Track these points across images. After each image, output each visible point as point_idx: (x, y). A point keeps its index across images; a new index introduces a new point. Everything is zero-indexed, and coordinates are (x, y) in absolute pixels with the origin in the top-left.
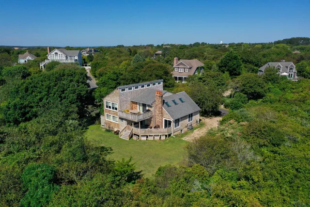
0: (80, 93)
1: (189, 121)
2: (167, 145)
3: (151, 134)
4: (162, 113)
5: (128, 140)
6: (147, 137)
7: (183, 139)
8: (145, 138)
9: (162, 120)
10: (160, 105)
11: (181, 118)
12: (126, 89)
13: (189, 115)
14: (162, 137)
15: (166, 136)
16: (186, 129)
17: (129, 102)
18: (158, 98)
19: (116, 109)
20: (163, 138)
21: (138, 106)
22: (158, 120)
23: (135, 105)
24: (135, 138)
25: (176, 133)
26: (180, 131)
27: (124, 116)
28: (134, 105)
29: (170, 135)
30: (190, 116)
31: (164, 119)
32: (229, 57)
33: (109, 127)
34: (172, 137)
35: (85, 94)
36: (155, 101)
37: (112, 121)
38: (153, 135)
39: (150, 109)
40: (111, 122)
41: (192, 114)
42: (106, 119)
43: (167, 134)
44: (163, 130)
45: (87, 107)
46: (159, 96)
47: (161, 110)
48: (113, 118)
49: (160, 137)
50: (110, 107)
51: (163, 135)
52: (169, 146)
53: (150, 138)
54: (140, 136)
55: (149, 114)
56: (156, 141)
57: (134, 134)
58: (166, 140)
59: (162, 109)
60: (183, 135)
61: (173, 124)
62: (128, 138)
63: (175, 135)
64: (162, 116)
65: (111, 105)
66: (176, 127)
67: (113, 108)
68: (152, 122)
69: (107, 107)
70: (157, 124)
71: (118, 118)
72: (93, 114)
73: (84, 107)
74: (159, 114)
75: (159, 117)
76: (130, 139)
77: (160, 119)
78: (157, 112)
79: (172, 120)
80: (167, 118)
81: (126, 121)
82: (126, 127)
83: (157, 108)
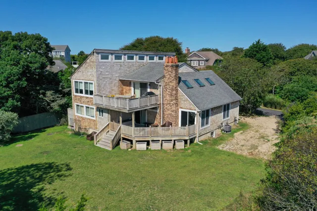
0: (28, 66)
1: (224, 117)
2: (191, 159)
3: (155, 139)
4: (176, 99)
5: (110, 149)
6: (148, 144)
7: (220, 147)
8: (143, 146)
9: (176, 112)
10: (174, 83)
11: (212, 109)
12: (110, 56)
13: (225, 106)
14: (177, 143)
15: (186, 141)
16: (219, 131)
17: (117, 82)
18: (170, 69)
19: (91, 93)
20: (180, 145)
21: (132, 88)
22: (169, 112)
23: (128, 88)
24: (123, 145)
25: (202, 138)
26: (209, 135)
27: (104, 103)
28: (126, 88)
29: (192, 141)
30: (226, 108)
31: (180, 110)
32: (256, 47)
33: (80, 128)
34: (197, 144)
35: (37, 68)
36: (164, 77)
37: (85, 116)
38: (161, 139)
39: (153, 91)
40: (83, 119)
41: (228, 105)
42: (76, 114)
43: (187, 138)
44: (179, 130)
45: (44, 94)
46: (172, 66)
47: (174, 92)
48: (87, 111)
49: (174, 144)
50: (81, 92)
51: (179, 140)
52: (194, 162)
53: (154, 146)
54: (134, 142)
55: (153, 100)
56: (165, 152)
57: (124, 139)
58: (185, 150)
59: (177, 90)
60: (217, 141)
61: (198, 120)
62: (111, 145)
63: (202, 142)
64: (177, 104)
65: (82, 87)
66: (203, 125)
67: (87, 92)
68: (158, 116)
69: (77, 91)
70: (167, 120)
71: (95, 110)
72: (55, 106)
73: (39, 93)
74: (172, 101)
75: (171, 106)
76: (113, 148)
77: (173, 111)
78: (168, 97)
79: (196, 112)
80: (187, 109)
81: (108, 114)
82: (108, 125)
83: (168, 90)
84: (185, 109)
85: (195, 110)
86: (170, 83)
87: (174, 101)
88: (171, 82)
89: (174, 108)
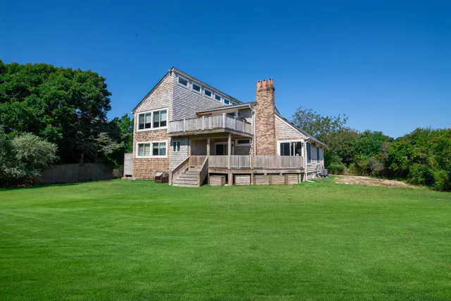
1: (317, 160)
4: (274, 128)
5: (197, 187)
9: (274, 144)
11: (312, 146)
18: (264, 93)
19: (163, 124)
22: (265, 146)
24: (215, 181)
26: (311, 176)
27: (185, 128)
30: (318, 150)
31: (279, 143)
37: (150, 156)
38: (265, 172)
40: (148, 160)
42: (137, 157)
43: (298, 171)
46: (267, 90)
47: (271, 120)
48: (154, 149)
50: (148, 126)
54: (230, 175)
55: (247, 127)
57: (213, 174)
59: (274, 117)
62: (198, 183)
64: (274, 135)
65: (151, 120)
67: (156, 125)
69: (141, 127)
71: (167, 145)
72: (108, 150)
74: (268, 131)
75: (266, 138)
76: (201, 185)
77: (270, 144)
78: (262, 128)
79: (302, 141)
80: (290, 139)
81: (188, 145)
82: (188, 160)
83: (262, 119)
84: (286, 139)
85: (302, 138)
86: (266, 110)
87: (272, 131)
88: (266, 108)
89: (271, 140)
